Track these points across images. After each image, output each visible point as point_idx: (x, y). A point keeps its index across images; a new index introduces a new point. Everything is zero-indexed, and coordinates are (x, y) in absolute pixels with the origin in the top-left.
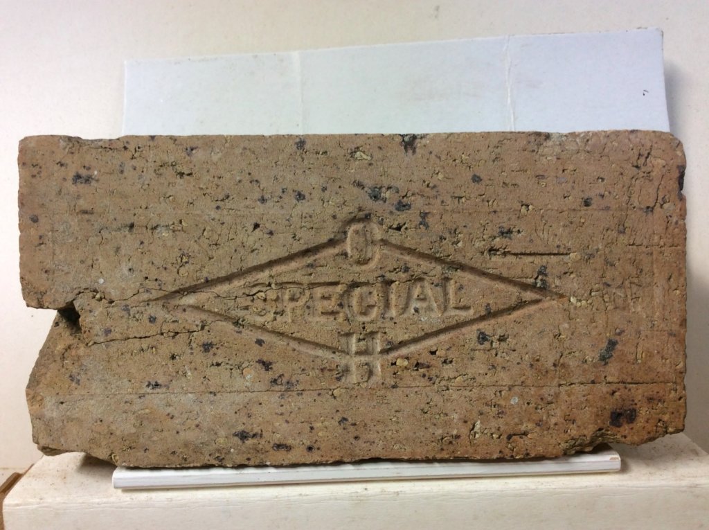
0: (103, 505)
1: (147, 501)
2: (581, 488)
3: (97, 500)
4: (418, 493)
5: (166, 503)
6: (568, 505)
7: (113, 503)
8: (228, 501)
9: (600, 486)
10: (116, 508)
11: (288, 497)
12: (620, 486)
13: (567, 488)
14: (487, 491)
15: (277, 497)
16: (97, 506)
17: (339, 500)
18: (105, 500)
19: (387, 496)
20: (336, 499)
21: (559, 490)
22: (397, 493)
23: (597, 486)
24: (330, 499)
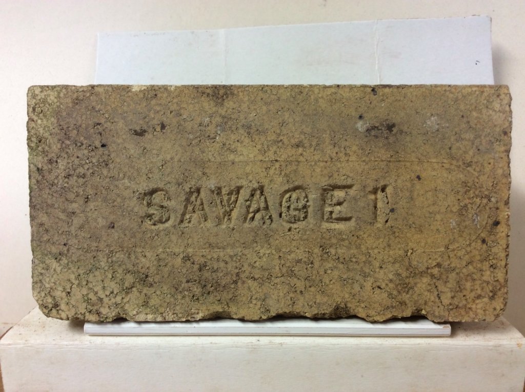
0: (69, 346)
1: (101, 344)
2: (415, 345)
3: (65, 343)
4: (297, 344)
5: (114, 346)
6: (405, 357)
7: (77, 345)
8: (159, 346)
9: (429, 344)
10: (80, 349)
11: (203, 344)
12: (443, 344)
13: (405, 344)
15: (194, 344)
16: (65, 346)
17: (239, 347)
18: (71, 343)
19: (274, 346)
22: (281, 344)
24: (233, 347)
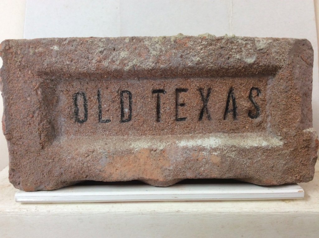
0: (11, 213)
1: (36, 212)
2: (285, 212)
3: (8, 211)
4: (191, 212)
5: (46, 213)
6: (277, 222)
7: (17, 212)
8: (80, 213)
9: (296, 212)
10: (19, 215)
11: (115, 212)
12: (308, 212)
13: (277, 212)
14: (230, 212)
15: (108, 212)
16: (8, 213)
17: (144, 215)
18: (12, 210)
19: (172, 213)
20: (142, 214)
21: (273, 213)
23: (295, 212)
24: (139, 214)
